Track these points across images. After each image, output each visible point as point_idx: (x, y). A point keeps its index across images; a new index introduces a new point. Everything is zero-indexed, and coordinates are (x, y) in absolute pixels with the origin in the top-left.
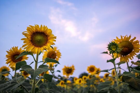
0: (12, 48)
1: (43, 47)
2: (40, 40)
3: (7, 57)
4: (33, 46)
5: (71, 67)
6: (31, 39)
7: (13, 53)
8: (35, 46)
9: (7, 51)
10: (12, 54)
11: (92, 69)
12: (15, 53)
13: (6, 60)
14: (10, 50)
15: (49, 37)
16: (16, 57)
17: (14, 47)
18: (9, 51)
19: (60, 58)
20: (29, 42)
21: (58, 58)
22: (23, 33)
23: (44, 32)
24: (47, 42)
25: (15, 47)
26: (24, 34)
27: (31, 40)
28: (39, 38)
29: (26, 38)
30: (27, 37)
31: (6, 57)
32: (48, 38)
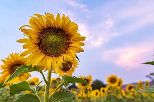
0: (10, 55)
1: (60, 56)
2: (55, 43)
3: (3, 69)
4: (41, 54)
5: (87, 77)
6: (37, 41)
7: (12, 63)
8: (46, 55)
9: (2, 60)
10: (10, 64)
11: (113, 80)
12: (15, 62)
13: (1, 73)
14: (7, 57)
15: (72, 38)
16: (15, 68)
17: (13, 54)
18: (6, 60)
19: (77, 67)
20: (35, 46)
21: (74, 68)
22: (20, 28)
23: (63, 27)
24: (69, 47)
25: (15, 54)
26: (23, 30)
27: (38, 43)
28: (53, 38)
29: (28, 38)
30: (30, 37)
31: (1, 69)
32: (69, 39)
